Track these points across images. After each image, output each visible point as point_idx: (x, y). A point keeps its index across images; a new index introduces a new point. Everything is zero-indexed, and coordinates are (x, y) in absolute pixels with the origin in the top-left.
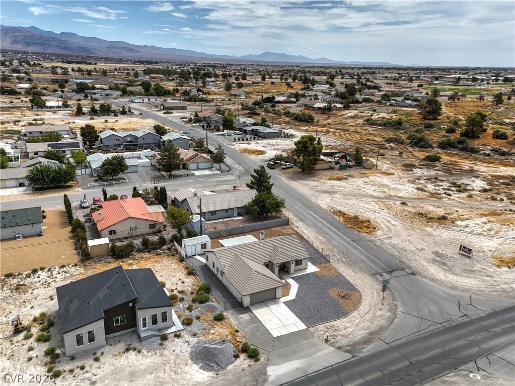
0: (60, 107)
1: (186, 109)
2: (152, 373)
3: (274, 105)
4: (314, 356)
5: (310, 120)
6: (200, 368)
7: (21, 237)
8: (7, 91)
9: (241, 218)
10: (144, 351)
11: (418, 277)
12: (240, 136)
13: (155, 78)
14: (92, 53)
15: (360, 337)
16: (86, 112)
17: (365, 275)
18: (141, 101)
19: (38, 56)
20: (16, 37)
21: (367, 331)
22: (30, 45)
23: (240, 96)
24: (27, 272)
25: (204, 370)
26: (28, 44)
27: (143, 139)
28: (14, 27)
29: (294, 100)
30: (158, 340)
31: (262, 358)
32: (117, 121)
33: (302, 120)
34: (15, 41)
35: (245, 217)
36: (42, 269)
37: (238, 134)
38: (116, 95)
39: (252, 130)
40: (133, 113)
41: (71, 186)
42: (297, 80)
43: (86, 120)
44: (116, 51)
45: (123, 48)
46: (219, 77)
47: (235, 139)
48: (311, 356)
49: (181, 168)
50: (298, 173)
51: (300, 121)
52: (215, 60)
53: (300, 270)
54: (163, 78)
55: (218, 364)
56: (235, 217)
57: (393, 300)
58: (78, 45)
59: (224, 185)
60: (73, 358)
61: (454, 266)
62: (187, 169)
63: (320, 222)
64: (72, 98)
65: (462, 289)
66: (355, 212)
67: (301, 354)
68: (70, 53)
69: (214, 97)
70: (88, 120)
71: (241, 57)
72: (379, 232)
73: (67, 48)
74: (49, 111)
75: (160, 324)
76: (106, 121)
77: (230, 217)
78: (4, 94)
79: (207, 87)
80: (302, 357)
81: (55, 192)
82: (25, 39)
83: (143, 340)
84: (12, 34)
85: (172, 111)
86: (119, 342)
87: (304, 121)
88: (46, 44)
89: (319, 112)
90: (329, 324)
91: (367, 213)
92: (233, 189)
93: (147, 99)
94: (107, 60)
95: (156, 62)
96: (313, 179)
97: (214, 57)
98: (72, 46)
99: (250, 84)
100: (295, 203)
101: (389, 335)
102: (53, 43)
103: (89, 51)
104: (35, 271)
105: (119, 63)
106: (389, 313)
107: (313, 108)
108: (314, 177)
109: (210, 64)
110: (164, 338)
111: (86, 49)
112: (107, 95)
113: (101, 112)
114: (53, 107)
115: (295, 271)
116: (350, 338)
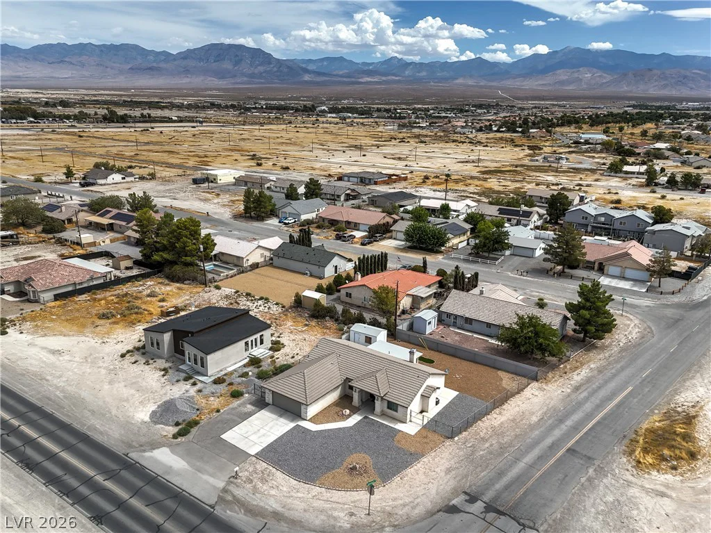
0: (643, 174)
6: (152, 411)
7: (309, 275)
10: (165, 377)
15: (262, 504)
21: (280, 509)
24: (257, 298)
25: (151, 414)
27: (621, 223)
30: (184, 375)
31: (179, 440)
32: (682, 199)
36: (266, 299)
49: (596, 268)
53: (394, 419)
75: (199, 366)
76: (664, 197)
86: (172, 362)
90: (274, 470)
100: (643, 369)
104: (261, 298)
110: (186, 379)
113: (679, 184)
114: (633, 173)
115: (383, 415)
116: (254, 497)
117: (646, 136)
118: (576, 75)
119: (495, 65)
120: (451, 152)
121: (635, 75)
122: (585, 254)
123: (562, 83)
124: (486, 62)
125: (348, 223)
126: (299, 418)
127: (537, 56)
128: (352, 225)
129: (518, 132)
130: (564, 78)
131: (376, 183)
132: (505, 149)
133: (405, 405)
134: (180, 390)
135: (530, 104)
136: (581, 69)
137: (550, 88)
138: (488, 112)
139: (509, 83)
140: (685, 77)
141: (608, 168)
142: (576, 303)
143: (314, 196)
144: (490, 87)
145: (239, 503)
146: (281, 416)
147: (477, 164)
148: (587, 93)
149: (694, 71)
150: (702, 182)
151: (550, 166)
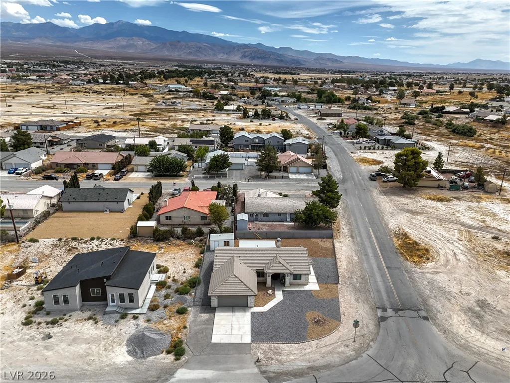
0: (235, 111)
1: (341, 116)
2: (89, 343)
3: (441, 115)
4: (232, 372)
5: (469, 134)
6: (127, 351)
7: (108, 211)
8: (208, 96)
9: (293, 224)
10: (100, 323)
11: (429, 324)
12: (369, 145)
13: (338, 87)
14: (302, 64)
15: (295, 367)
16: (251, 116)
17: (366, 306)
18: (306, 107)
19: (257, 68)
20: (245, 52)
21: (309, 364)
22: (254, 59)
23: (410, 105)
24: (87, 239)
25: (129, 354)
26: (253, 58)
27: (269, 141)
28: (245, 45)
29: (468, 110)
30: (118, 316)
31: (183, 359)
32: (270, 124)
33: (460, 132)
34: (244, 56)
35: (297, 223)
36: (98, 238)
37: (369, 143)
38: (290, 101)
39: (385, 139)
40: (290, 118)
41: (181, 176)
42: (493, 90)
43: (245, 122)
44: (322, 62)
45: (329, 59)
46: (403, 86)
47: (361, 148)
48: (229, 371)
49: (282, 170)
50: (397, 188)
51: (457, 133)
52: (418, 69)
53: (299, 285)
54: (347, 87)
55: (142, 353)
56: (287, 222)
57: (372, 340)
58: (291, 57)
59: (307, 190)
60: (48, 314)
61: (491, 322)
62: (287, 172)
63: (371, 242)
64: (252, 103)
65: (475, 350)
66: (423, 237)
67: (221, 366)
68: (284, 65)
69: (380, 106)
70: (248, 122)
71: (446, 66)
72: (429, 265)
73: (282, 61)
74: (225, 114)
75: (127, 303)
76: (261, 124)
77: (283, 221)
78: (206, 99)
79: (384, 95)
80: (219, 370)
81: (167, 179)
82: (251, 54)
83: (107, 314)
84: (242, 50)
85: (325, 118)
86: (90, 310)
87: (461, 133)
88: (266, 57)
89: (490, 125)
90: (276, 345)
91: (438, 241)
92: (311, 196)
93: (314, 106)
94: (311, 70)
95: (354, 72)
96: (409, 196)
97: (417, 66)
98: (286, 59)
99: (433, 93)
100: (363, 218)
101: (329, 375)
102: (272, 57)
103: (300, 63)
104: (93, 239)
105: (320, 73)
106: (353, 352)
107: (484, 120)
108: (413, 194)
109: (409, 73)
110: (124, 316)
111: (297, 62)
112: (283, 102)
113: (261, 116)
114: (230, 110)
115: (291, 285)
116: (284, 366)
117: (207, 86)
118: (131, 42)
119: (65, 29)
120: (89, 100)
121: (171, 45)
122: (280, 162)
123: (124, 47)
124: (57, 26)
125: (86, 164)
126: (247, 308)
127: (97, 25)
128: (91, 166)
129: (120, 84)
130: (124, 43)
131: (58, 129)
132: (126, 97)
133: (307, 273)
134: (129, 328)
135: (106, 62)
136: (134, 38)
137: (116, 50)
138: (78, 67)
139: (81, 44)
140: (200, 48)
141: (215, 108)
142: (319, 189)
143: (26, 146)
144: (67, 47)
145: (282, 374)
146: (233, 311)
147: (123, 109)
148: (142, 55)
149: (204, 44)
150: (272, 114)
151: (174, 108)
